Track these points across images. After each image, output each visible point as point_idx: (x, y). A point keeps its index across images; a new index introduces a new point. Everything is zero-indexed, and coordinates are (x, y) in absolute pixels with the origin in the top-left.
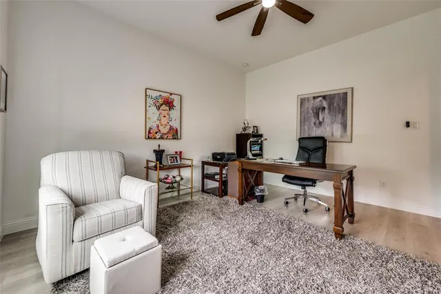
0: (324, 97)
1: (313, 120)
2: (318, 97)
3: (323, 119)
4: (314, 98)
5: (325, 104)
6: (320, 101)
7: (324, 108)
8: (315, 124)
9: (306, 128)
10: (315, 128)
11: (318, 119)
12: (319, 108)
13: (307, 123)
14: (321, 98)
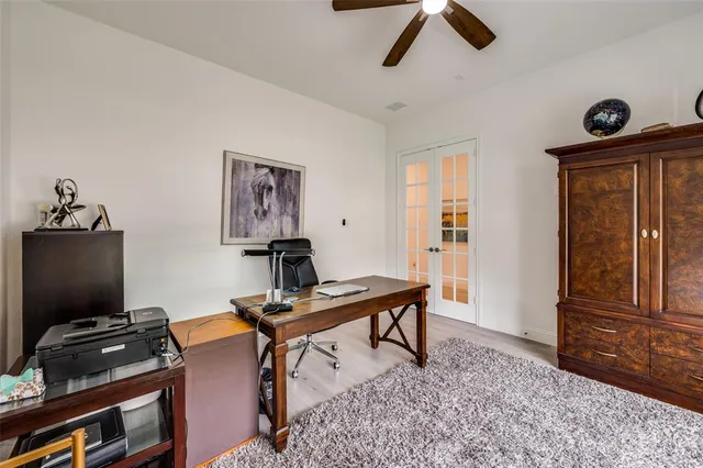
0: (272, 170)
1: (254, 206)
2: (263, 166)
3: (269, 206)
4: (257, 166)
5: (272, 182)
6: (266, 175)
7: (270, 189)
8: (256, 213)
9: (241, 219)
10: (256, 221)
11: (262, 204)
12: (263, 187)
13: (243, 210)
14: (267, 170)
